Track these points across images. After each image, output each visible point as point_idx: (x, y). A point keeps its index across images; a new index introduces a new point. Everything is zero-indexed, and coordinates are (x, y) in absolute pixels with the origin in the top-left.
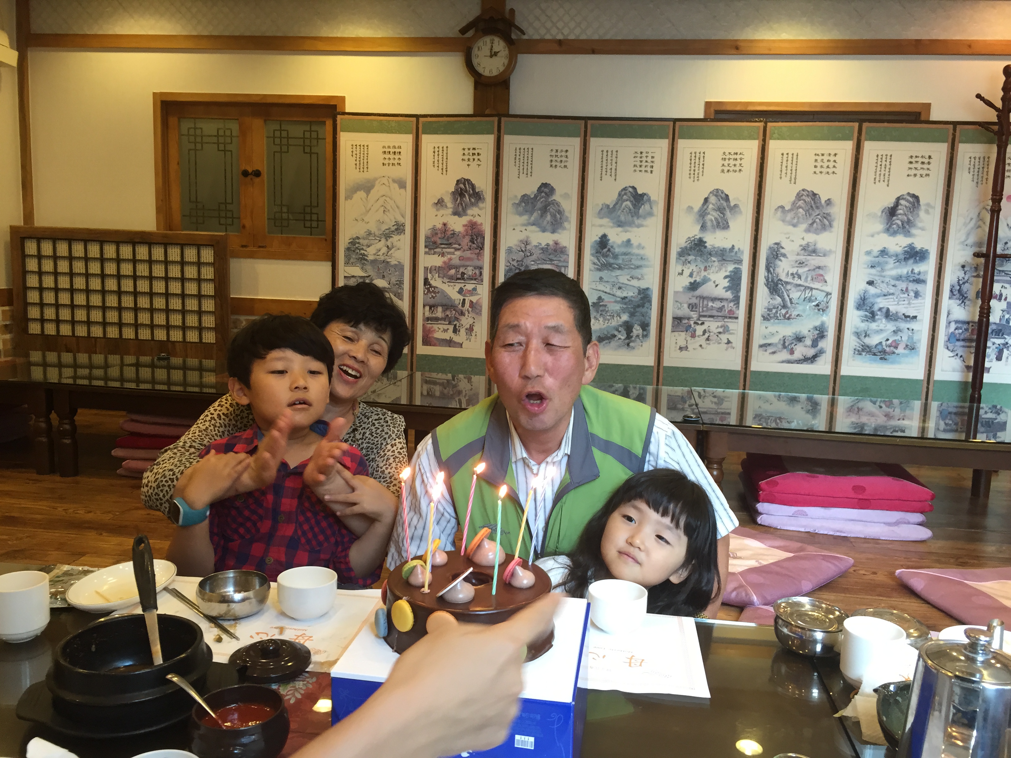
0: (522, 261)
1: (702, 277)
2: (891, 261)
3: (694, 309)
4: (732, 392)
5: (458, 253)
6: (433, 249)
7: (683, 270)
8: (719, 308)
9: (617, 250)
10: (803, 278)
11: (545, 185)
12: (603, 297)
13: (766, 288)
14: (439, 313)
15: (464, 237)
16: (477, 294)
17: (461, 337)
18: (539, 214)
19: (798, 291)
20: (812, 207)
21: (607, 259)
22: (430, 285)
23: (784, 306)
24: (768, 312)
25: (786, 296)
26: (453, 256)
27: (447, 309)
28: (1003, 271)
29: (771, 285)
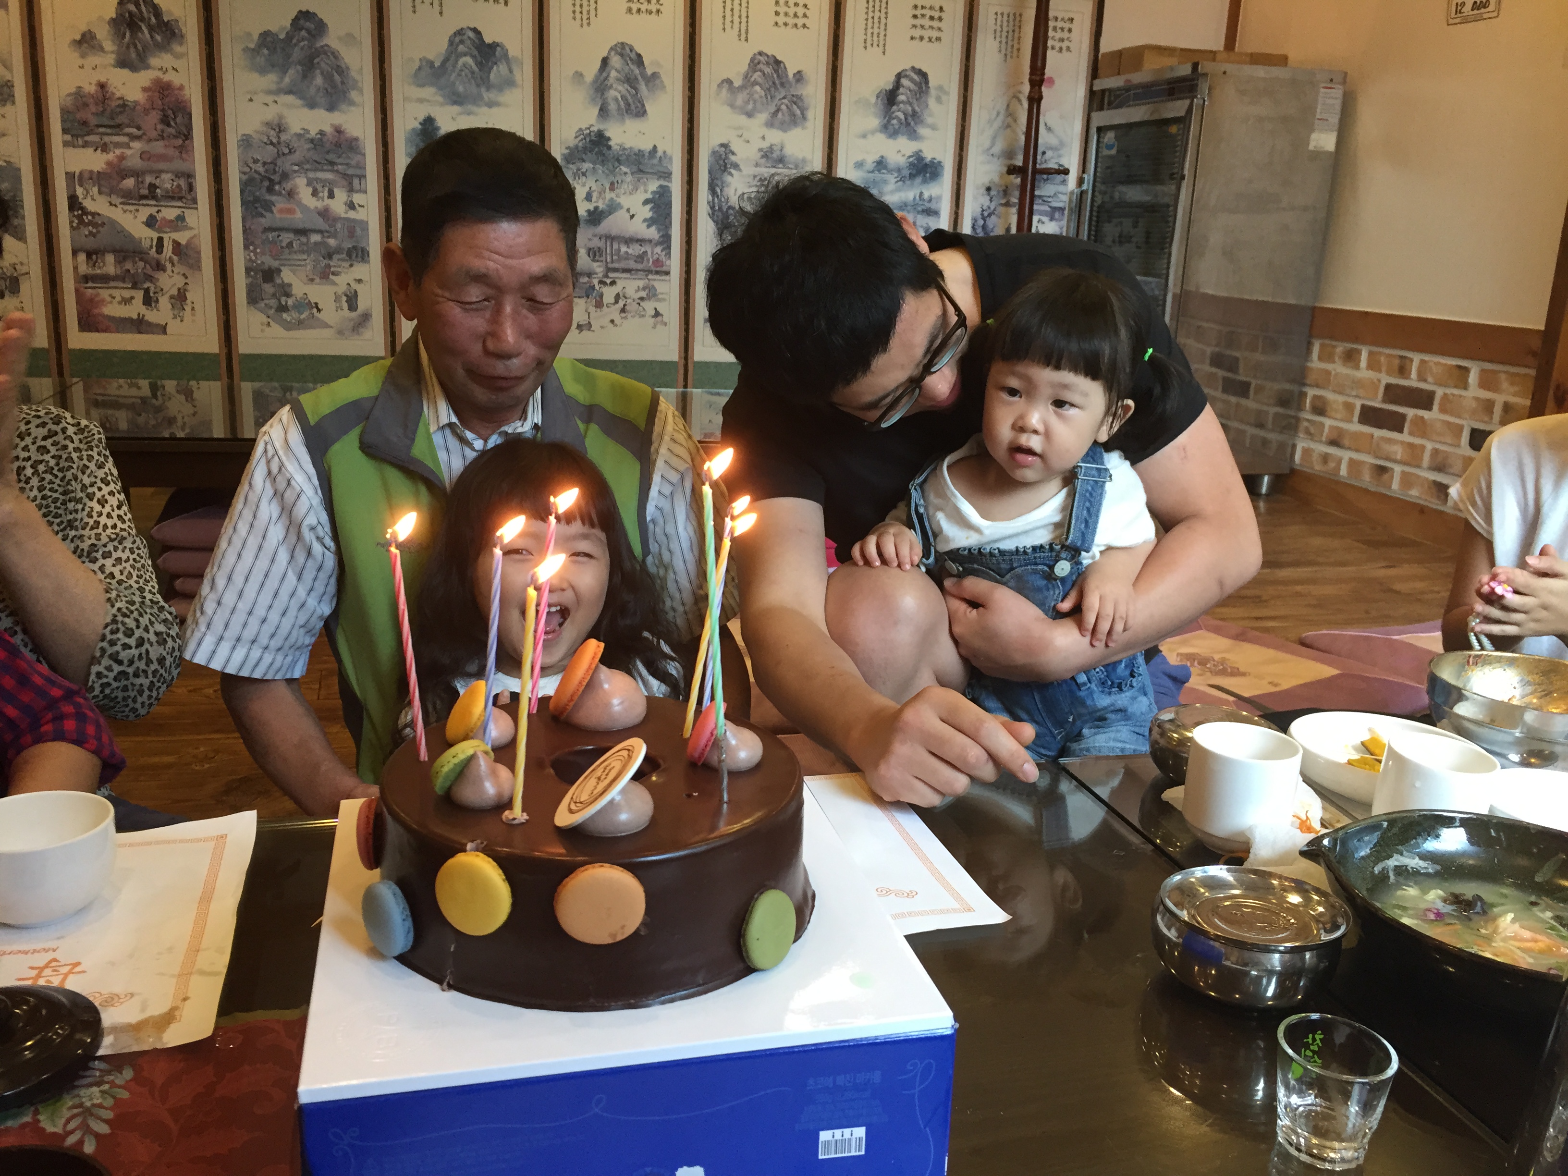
0: (274, 163)
1: (607, 201)
2: (892, 179)
3: (597, 258)
5: (137, 145)
6: (83, 136)
8: (637, 257)
11: (305, 16)
13: (711, 223)
14: (109, 265)
15: (146, 111)
16: (187, 228)
17: (162, 313)
18: (298, 71)
20: (774, 83)
22: (83, 209)
26: (128, 152)
27: (125, 259)
28: (1040, 197)
29: (718, 216)
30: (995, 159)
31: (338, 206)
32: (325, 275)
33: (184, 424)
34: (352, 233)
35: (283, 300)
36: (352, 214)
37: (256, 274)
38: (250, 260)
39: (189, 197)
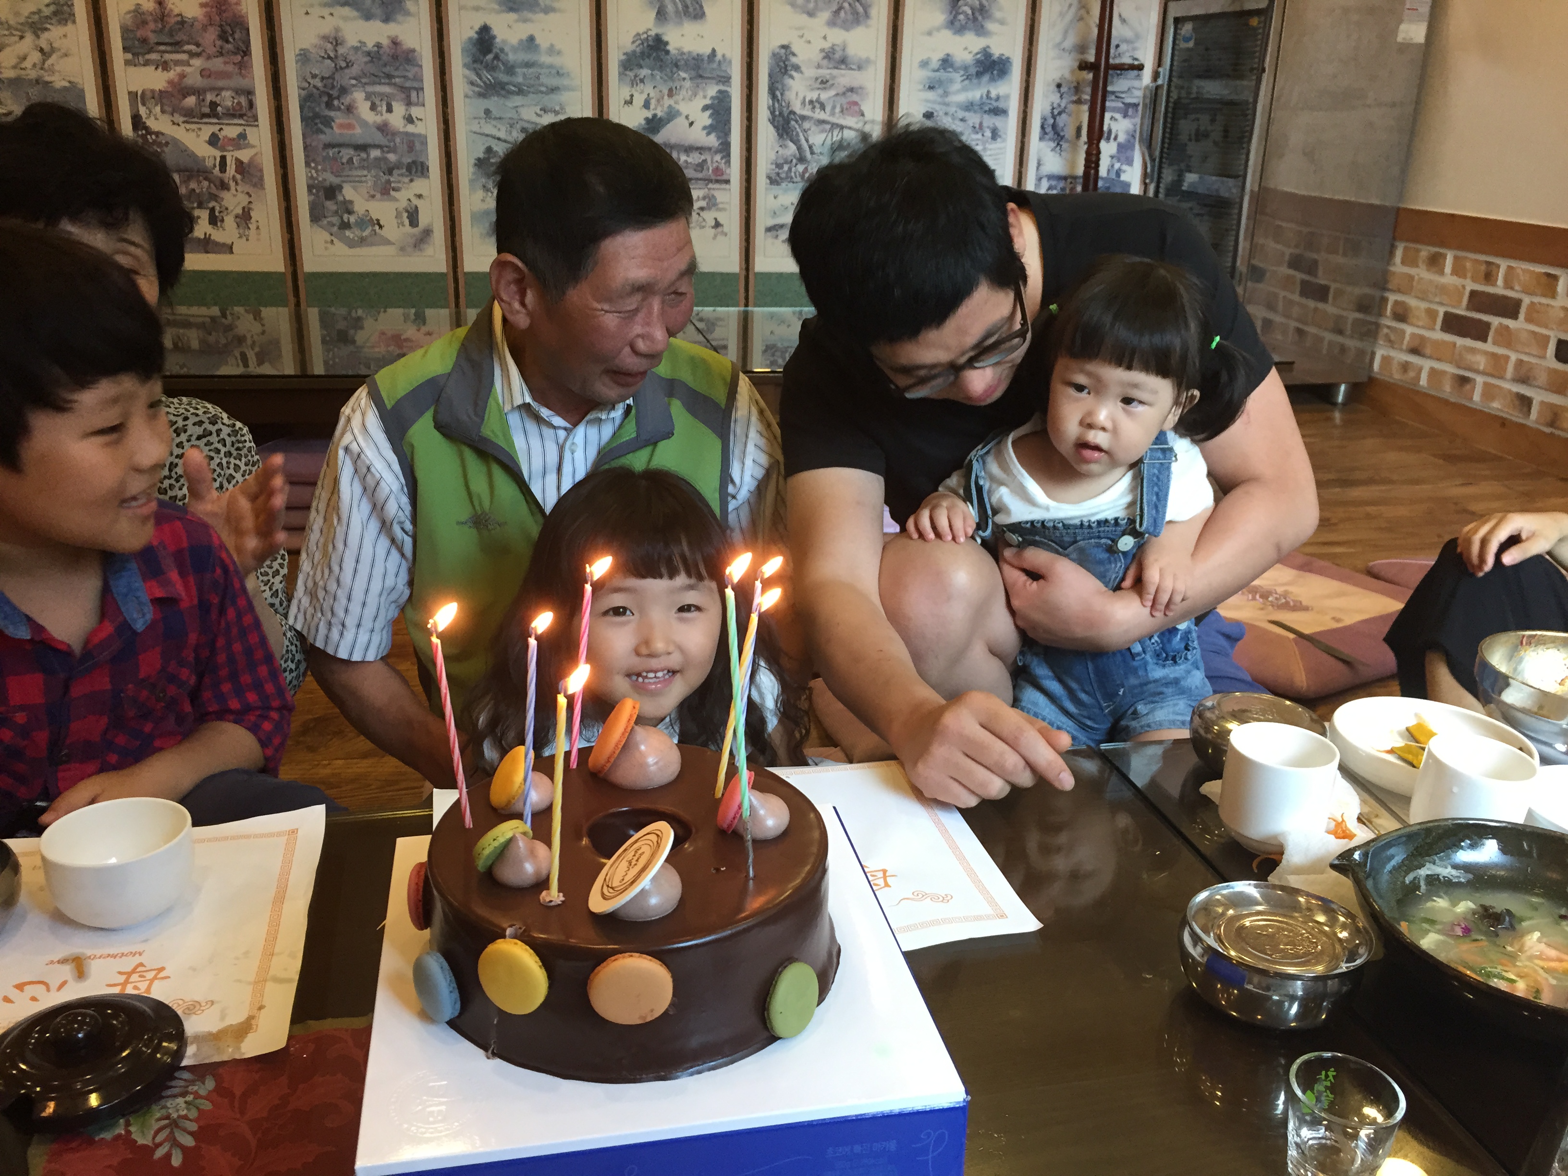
0: (332, 77)
1: (665, 109)
2: (957, 77)
4: (728, 312)
5: (197, 62)
6: (143, 54)
7: (632, 96)
8: (697, 165)
9: (511, 57)
10: (828, 108)
12: (495, 148)
13: (771, 129)
15: (205, 28)
16: (249, 146)
17: (228, 232)
19: (822, 131)
21: (495, 75)
22: (146, 128)
23: (802, 159)
24: (777, 170)
25: (803, 142)
26: (188, 70)
27: (189, 178)
28: (1113, 93)
29: (778, 121)
30: (1067, 54)
31: (396, 119)
32: (386, 191)
33: (254, 342)
34: (411, 148)
35: (345, 217)
36: (410, 128)
37: (318, 191)
38: (312, 177)
39: (250, 114)
